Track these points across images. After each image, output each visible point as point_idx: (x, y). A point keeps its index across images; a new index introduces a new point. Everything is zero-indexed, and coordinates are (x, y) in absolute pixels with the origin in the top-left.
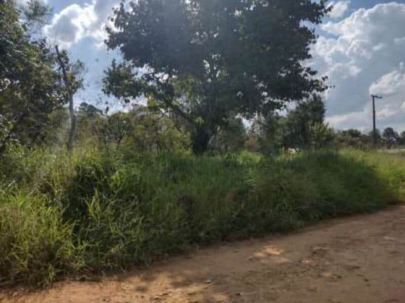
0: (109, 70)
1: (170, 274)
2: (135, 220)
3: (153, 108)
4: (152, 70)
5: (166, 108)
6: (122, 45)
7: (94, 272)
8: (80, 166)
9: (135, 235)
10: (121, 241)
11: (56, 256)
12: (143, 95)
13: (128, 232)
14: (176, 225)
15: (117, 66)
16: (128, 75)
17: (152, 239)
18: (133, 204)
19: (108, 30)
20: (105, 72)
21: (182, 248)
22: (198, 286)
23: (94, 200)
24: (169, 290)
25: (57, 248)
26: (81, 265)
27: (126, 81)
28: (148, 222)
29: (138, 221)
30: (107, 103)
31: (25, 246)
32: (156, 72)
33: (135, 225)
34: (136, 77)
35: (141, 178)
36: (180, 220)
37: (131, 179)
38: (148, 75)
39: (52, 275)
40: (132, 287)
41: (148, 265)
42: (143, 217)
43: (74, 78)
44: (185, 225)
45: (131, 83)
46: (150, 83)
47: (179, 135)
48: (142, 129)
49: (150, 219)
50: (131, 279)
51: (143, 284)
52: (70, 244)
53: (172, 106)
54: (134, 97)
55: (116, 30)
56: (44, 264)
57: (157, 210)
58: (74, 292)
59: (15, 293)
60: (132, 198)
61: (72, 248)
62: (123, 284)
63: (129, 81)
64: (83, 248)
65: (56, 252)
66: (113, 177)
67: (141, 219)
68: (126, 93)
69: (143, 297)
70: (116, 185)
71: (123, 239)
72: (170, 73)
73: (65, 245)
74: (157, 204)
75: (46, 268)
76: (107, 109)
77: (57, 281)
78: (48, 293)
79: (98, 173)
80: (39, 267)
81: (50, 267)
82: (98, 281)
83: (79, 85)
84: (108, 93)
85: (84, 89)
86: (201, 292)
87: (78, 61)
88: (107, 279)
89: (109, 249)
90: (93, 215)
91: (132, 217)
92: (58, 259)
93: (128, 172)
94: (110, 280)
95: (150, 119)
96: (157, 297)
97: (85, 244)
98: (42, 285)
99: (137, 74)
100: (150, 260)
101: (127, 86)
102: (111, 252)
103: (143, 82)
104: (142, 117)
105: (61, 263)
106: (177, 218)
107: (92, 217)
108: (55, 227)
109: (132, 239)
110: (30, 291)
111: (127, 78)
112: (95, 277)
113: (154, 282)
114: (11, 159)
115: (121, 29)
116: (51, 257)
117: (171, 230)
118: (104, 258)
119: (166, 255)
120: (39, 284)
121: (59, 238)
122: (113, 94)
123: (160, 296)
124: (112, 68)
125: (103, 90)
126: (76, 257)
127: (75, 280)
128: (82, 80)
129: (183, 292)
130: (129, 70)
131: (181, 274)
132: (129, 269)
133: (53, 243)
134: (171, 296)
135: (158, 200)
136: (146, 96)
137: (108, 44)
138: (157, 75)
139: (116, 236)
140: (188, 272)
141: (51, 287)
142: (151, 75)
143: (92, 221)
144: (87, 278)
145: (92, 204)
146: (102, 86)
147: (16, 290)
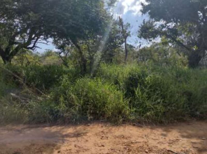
0: (142, 25)
1: (179, 131)
2: (159, 101)
3: (165, 43)
4: (165, 22)
5: (172, 42)
6: (149, 11)
7: (139, 122)
8: (131, 73)
9: (159, 108)
10: (151, 110)
11: (122, 113)
12: (159, 36)
13: (155, 106)
14: (182, 106)
15: (145, 22)
16: (151, 27)
17: (168, 112)
18: (157, 93)
19: (142, 4)
20: (139, 27)
21: (185, 119)
22: (197, 139)
23: (138, 89)
24: (180, 138)
25: (122, 109)
26: (133, 118)
27: (150, 30)
28: (165, 102)
29: (160, 101)
30: (140, 42)
31: (110, 107)
32: (168, 23)
33: (159, 103)
34: (155, 27)
35: (161, 80)
36: (184, 103)
37: (156, 80)
38: (163, 25)
39: (121, 120)
40: (159, 133)
41: (166, 124)
42: (163, 100)
43: (126, 31)
44: (187, 107)
45: (153, 30)
46: (164, 29)
47: (179, 57)
48: (158, 55)
49: (167, 101)
50: (158, 129)
51: (165, 133)
52: (128, 108)
53: (176, 41)
54: (154, 38)
55: (146, 4)
56: (118, 115)
57: (171, 97)
58: (131, 130)
59: (107, 125)
60: (157, 90)
61: (129, 110)
62: (154, 131)
63: (152, 30)
64: (133, 110)
65: (122, 110)
66: (147, 79)
67: (162, 100)
68: (150, 37)
69: (165, 138)
70: (148, 83)
71: (153, 109)
72: (176, 22)
73: (126, 108)
74: (170, 94)
75: (118, 117)
76: (140, 45)
77: (123, 123)
78: (120, 127)
79: (139, 77)
80: (116, 116)
81: (120, 117)
82: (141, 127)
83: (128, 35)
84: (141, 37)
85: (130, 36)
86: (200, 143)
87: (128, 23)
88: (146, 127)
89: (146, 113)
90: (138, 96)
91: (157, 99)
92: (123, 114)
93: (154, 77)
94: (147, 128)
95: (162, 49)
96: (173, 140)
97: (135, 109)
98: (117, 124)
99: (156, 25)
100: (167, 122)
101: (151, 32)
102: (147, 115)
103: (160, 29)
104: (158, 49)
105: (124, 116)
106: (182, 102)
107: (137, 97)
108: (122, 100)
109: (157, 110)
110: (113, 125)
111: (150, 28)
112: (140, 125)
113: (170, 133)
114: (102, 70)
115: (149, 3)
116: (120, 113)
117: (178, 108)
118: (144, 116)
119: (176, 121)
120: (116, 123)
121: (123, 105)
122: (143, 37)
123: (175, 140)
124: (143, 24)
125: (138, 36)
126: (131, 114)
127: (130, 124)
128: (130, 32)
129: (188, 141)
130: (152, 24)
131: (185, 132)
132: (156, 124)
133: (121, 106)
134: (181, 141)
135: (171, 92)
136: (160, 37)
137: (142, 12)
138: (168, 25)
139: (149, 107)
140: (190, 132)
141: (121, 126)
142: (164, 25)
143: (137, 98)
144: (136, 125)
145: (137, 91)
146: (138, 34)
147: (108, 124)
